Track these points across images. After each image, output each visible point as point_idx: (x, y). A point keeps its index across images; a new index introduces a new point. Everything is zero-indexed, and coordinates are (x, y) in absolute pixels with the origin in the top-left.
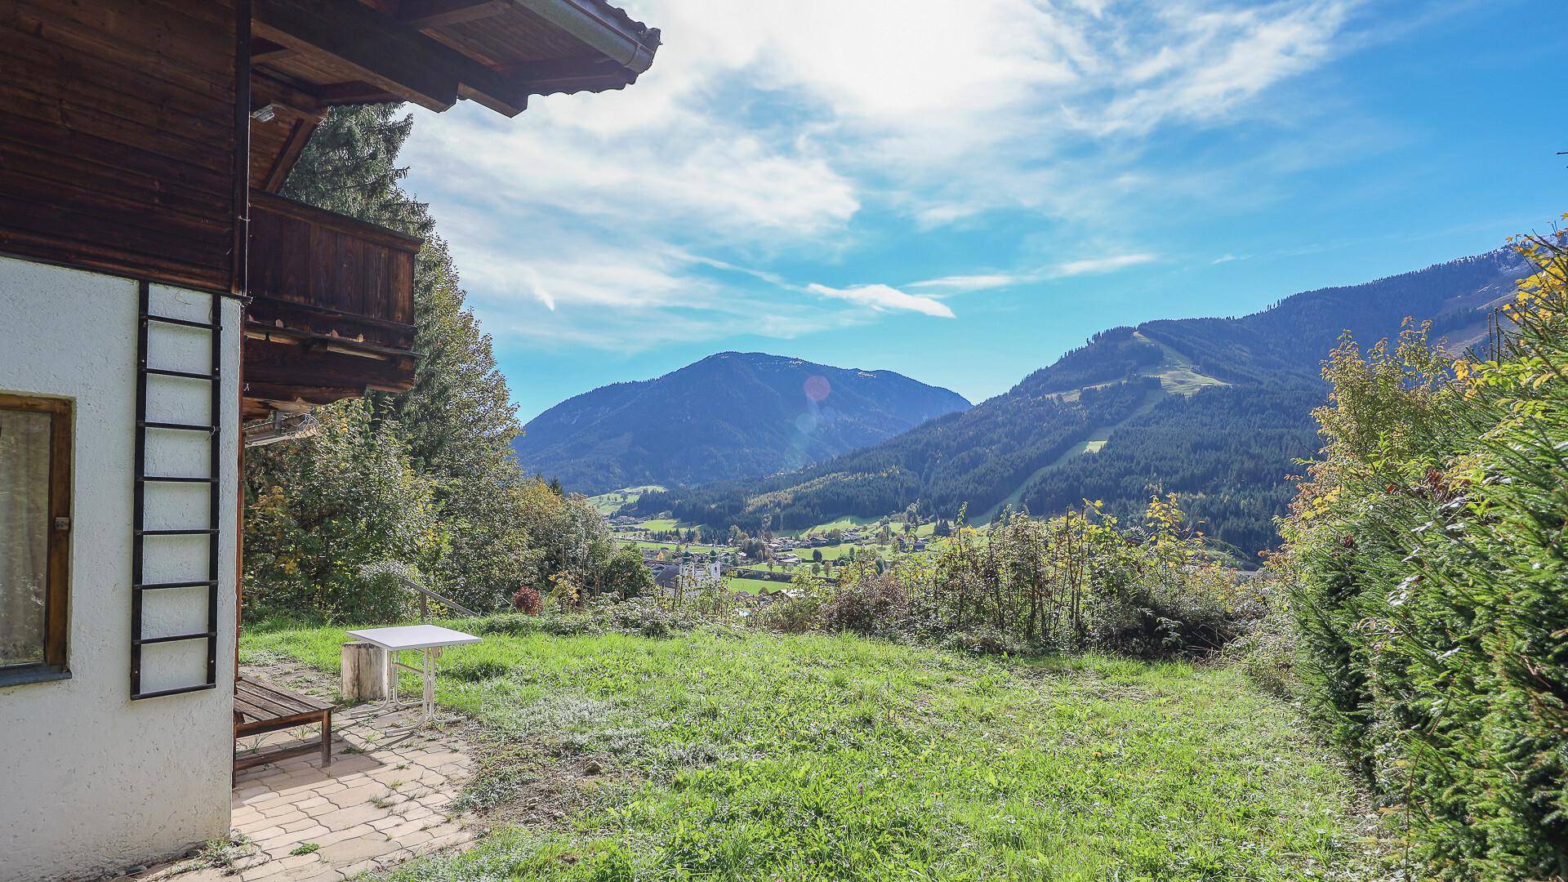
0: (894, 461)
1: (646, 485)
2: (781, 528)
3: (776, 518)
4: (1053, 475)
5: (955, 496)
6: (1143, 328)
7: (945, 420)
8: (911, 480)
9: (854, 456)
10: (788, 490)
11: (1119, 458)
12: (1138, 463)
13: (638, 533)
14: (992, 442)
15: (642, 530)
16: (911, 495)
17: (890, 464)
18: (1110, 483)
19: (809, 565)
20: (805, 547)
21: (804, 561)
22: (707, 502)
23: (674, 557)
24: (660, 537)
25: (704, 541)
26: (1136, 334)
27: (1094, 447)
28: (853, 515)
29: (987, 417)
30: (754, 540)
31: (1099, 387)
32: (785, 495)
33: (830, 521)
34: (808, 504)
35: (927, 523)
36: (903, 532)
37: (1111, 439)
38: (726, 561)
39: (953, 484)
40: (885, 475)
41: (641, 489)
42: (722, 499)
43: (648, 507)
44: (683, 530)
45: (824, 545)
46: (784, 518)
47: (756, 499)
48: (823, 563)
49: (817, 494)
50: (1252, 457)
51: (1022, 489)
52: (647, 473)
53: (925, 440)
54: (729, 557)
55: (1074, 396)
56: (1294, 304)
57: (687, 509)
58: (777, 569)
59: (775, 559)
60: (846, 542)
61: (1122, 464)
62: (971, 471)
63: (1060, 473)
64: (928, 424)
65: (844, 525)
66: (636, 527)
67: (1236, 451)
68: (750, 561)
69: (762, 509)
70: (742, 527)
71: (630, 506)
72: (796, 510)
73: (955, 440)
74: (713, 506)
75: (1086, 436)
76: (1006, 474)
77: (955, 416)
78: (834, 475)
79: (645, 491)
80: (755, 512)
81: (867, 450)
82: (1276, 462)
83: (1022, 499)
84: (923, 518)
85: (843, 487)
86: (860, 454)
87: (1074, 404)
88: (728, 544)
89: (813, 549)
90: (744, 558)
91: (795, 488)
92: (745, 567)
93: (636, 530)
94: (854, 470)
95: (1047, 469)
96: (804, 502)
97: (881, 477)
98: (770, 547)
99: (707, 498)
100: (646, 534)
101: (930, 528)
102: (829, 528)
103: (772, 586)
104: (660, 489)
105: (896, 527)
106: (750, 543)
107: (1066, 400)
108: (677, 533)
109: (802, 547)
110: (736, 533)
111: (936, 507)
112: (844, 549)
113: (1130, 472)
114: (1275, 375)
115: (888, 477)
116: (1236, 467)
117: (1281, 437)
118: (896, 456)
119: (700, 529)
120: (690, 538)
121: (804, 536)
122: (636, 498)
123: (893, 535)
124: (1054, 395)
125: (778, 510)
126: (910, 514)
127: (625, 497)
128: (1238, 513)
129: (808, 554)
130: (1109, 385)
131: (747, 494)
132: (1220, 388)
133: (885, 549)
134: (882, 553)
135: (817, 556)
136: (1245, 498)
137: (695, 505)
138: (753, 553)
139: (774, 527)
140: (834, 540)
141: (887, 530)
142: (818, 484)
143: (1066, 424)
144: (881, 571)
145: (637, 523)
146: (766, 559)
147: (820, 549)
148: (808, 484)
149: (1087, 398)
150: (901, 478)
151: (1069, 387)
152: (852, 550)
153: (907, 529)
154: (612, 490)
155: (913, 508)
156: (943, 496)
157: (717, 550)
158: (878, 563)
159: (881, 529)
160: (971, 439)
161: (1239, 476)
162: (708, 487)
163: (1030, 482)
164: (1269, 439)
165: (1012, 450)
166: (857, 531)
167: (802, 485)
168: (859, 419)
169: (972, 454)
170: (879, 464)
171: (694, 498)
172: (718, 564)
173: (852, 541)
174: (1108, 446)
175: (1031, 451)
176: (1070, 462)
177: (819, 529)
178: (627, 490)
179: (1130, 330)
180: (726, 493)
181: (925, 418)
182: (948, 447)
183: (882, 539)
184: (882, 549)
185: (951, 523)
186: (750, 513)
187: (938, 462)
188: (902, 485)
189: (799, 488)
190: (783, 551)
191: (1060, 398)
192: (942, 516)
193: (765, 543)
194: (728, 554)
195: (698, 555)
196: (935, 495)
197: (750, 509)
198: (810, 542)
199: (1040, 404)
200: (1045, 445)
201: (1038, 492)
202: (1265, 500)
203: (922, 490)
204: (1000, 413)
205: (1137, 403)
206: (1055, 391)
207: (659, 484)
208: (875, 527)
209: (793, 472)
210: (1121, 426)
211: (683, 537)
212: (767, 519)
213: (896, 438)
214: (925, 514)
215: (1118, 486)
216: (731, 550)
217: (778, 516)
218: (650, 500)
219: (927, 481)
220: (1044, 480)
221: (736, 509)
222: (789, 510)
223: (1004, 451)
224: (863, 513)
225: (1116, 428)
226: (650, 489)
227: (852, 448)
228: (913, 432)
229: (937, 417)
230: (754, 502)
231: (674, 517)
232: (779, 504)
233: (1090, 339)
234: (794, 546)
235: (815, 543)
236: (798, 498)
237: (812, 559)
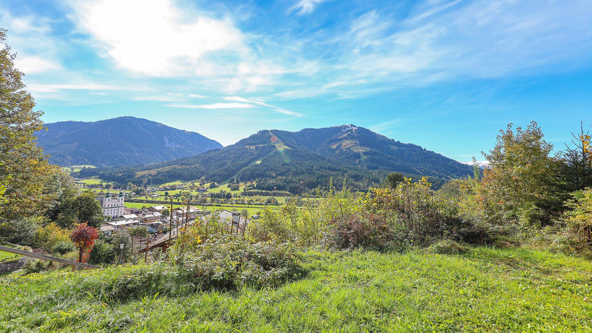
0: (197, 162)
1: (85, 165)
2: (151, 183)
3: (149, 180)
4: (247, 170)
5: (217, 174)
6: (272, 131)
7: (215, 150)
8: (203, 169)
9: (182, 159)
10: (155, 170)
11: (265, 166)
12: (270, 168)
13: (79, 185)
14: (229, 159)
15: (82, 183)
16: (202, 173)
17: (196, 163)
18: (262, 173)
19: (163, 197)
20: (161, 191)
21: (161, 196)
22: (117, 173)
23: (100, 195)
24: (92, 186)
25: (115, 188)
26: (270, 132)
27: (258, 162)
28: (181, 179)
29: (228, 151)
30: (139, 188)
31: (260, 146)
32: (154, 172)
33: (172, 181)
34: (163, 175)
35: (208, 183)
36: (199, 186)
37: (263, 160)
38: (126, 196)
39: (217, 171)
40: (193, 167)
41: (82, 166)
42: (124, 172)
43: (85, 174)
44: (104, 184)
45: (169, 190)
46: (152, 180)
47: (140, 173)
48: (169, 196)
49: (167, 172)
50: (296, 168)
51: (238, 173)
52: (86, 160)
53: (208, 156)
54: (127, 195)
55: (253, 147)
56: (305, 130)
57: (107, 175)
58: (150, 199)
59: (148, 195)
60: (178, 189)
61: (266, 168)
62: (223, 167)
63: (249, 169)
64: (209, 151)
65: (178, 183)
66: (78, 182)
67: (292, 166)
68: (137, 196)
69: (143, 176)
70: (133, 183)
71: (76, 173)
72: (158, 177)
73: (218, 157)
74: (120, 175)
75: (256, 159)
76: (234, 169)
77: (218, 150)
78: (174, 165)
79: (84, 167)
80: (139, 178)
81: (187, 158)
82: (301, 169)
83: (238, 177)
84: (206, 181)
85: (177, 170)
86: (184, 159)
87: (253, 150)
88: (127, 189)
89: (165, 192)
90: (134, 195)
91: (158, 169)
92: (135, 198)
93: (79, 183)
94: (182, 164)
95: (245, 168)
96: (161, 174)
97: (192, 167)
98: (146, 191)
99: (117, 171)
100: (84, 185)
101: (209, 185)
102: (171, 184)
103: (148, 205)
104: (93, 167)
105: (197, 184)
106: (138, 189)
107: (251, 148)
108: (101, 185)
109: (160, 191)
110: (131, 185)
111: (211, 178)
112: (177, 192)
113: (267, 170)
114: (301, 148)
115: (195, 168)
116: (292, 170)
117: (302, 163)
118: (198, 161)
119: (113, 183)
120: (107, 187)
121: (161, 186)
122: (80, 170)
123: (196, 186)
124: (248, 147)
125: (150, 177)
126: (202, 180)
127: (73, 169)
128: (292, 182)
129: (163, 193)
130: (263, 145)
131: (136, 171)
132: (289, 149)
133: (193, 191)
134: (192, 193)
135: (167, 194)
136: (294, 178)
137: (111, 174)
138: (138, 193)
139: (149, 183)
140: (173, 188)
141: (194, 185)
142: (167, 168)
143: (251, 155)
144: (192, 199)
145: (79, 180)
146: (144, 195)
147: (168, 191)
148: (163, 168)
149: (257, 148)
150: (199, 168)
151: (253, 145)
152: (181, 192)
153: (201, 185)
154: (65, 166)
155: (203, 178)
156: (213, 175)
157: (122, 191)
158: (191, 196)
159: (191, 185)
160: (223, 157)
161: (293, 173)
162: (118, 167)
163: (241, 171)
164: (299, 163)
165: (235, 161)
166: (182, 185)
167: (161, 168)
168: (184, 147)
169: (223, 162)
170: (191, 163)
171: (110, 171)
172: (123, 197)
173: (180, 189)
174: (262, 162)
175: (241, 162)
176: (252, 166)
177: (167, 184)
178: (74, 166)
179: (268, 131)
180: (126, 170)
181: (208, 149)
182: (215, 159)
183: (192, 188)
184: (192, 191)
185: (216, 183)
186: (137, 178)
187: (212, 163)
188: (199, 170)
189: (160, 169)
190: (152, 192)
191: (249, 148)
192: (213, 181)
193: (144, 189)
194: (127, 193)
195: (112, 194)
196: (211, 174)
197: (138, 176)
198: (164, 189)
199: (244, 149)
200: (245, 161)
201: (243, 174)
202: (298, 179)
203: (206, 172)
204: (232, 150)
205: (268, 152)
206: (248, 145)
207: (92, 165)
208: (189, 184)
209: (157, 163)
210: (265, 157)
211: (104, 186)
212: (145, 180)
213: (198, 155)
214: (207, 180)
215: (264, 174)
216: (128, 192)
217: (150, 179)
218: (87, 171)
219: (208, 169)
220: (245, 171)
221: (131, 176)
222: (155, 177)
223: (233, 162)
224: (185, 179)
225: (264, 157)
226: (87, 166)
227: (181, 157)
228: (204, 153)
229: (212, 149)
230: (139, 174)
231: (100, 178)
232: (151, 175)
233: (258, 132)
234: (157, 190)
235: (166, 189)
236: (159, 173)
237: (165, 195)
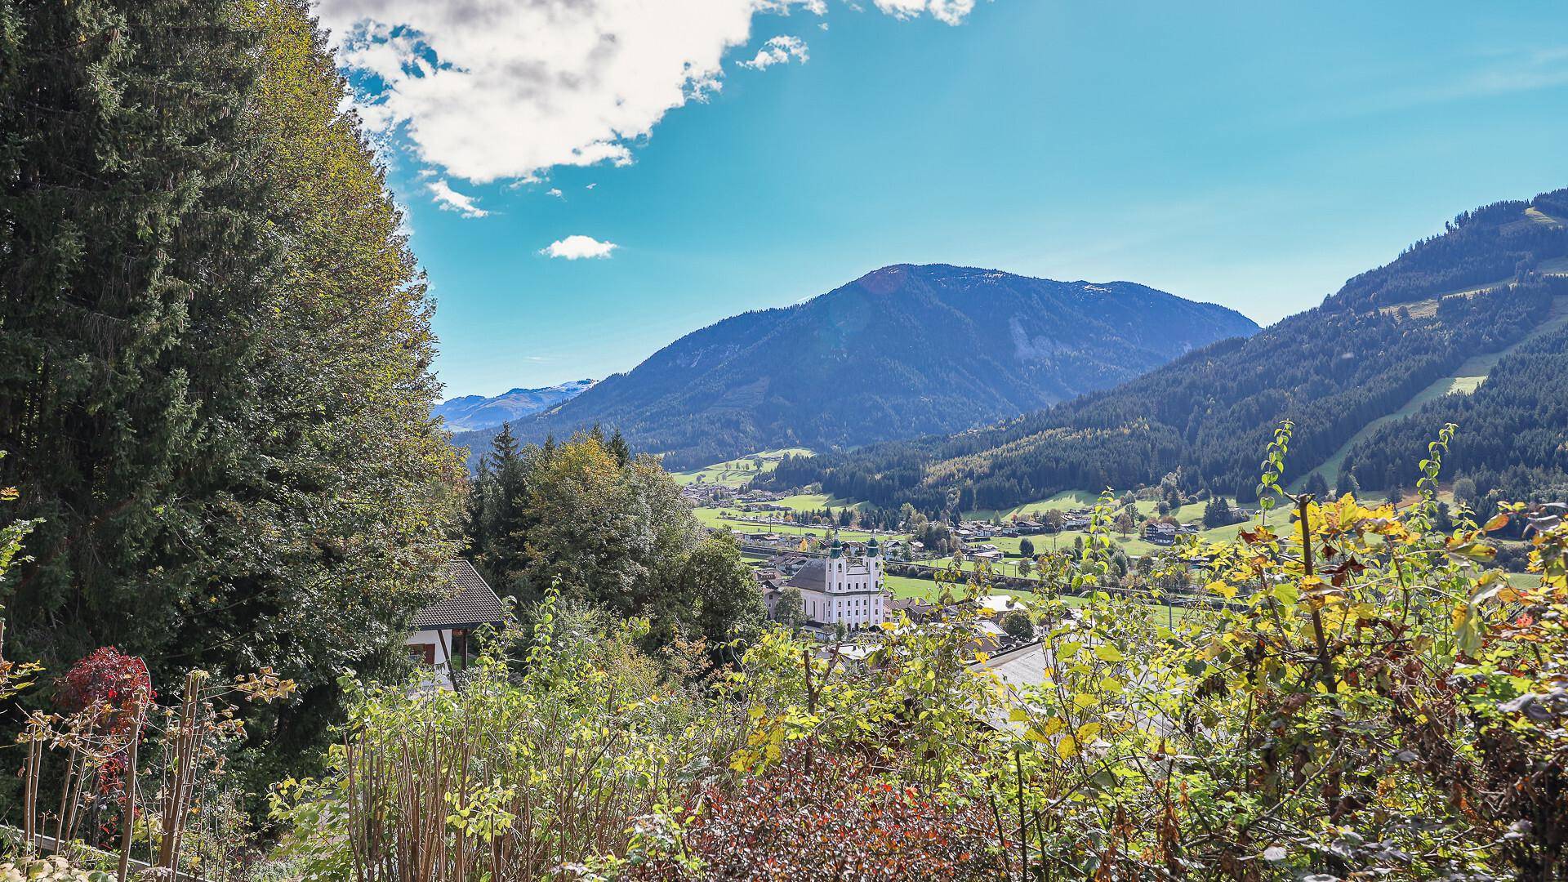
0: (1141, 410)
1: (787, 447)
2: (974, 506)
3: (967, 493)
4: (1397, 430)
5: (1236, 461)
6: (1541, 202)
7: (1217, 350)
8: (1168, 438)
9: (1081, 404)
10: (984, 454)
11: (1509, 402)
12: (1544, 410)
13: (775, 513)
14: (1293, 382)
15: (781, 509)
16: (1168, 459)
17: (1135, 415)
18: (1496, 441)
19: (1015, 561)
20: (1009, 535)
21: (1007, 555)
22: (869, 471)
23: (823, 547)
24: (804, 520)
25: (865, 525)
26: (1529, 211)
27: (1466, 385)
28: (1080, 489)
29: (1285, 345)
30: (935, 525)
31: (1470, 294)
32: (979, 462)
33: (1044, 498)
34: (1014, 474)
35: (1193, 501)
36: (1157, 515)
37: (1494, 372)
38: (895, 553)
39: (1232, 444)
40: (1127, 431)
41: (781, 453)
42: (889, 466)
43: (790, 478)
44: (836, 510)
45: (1036, 532)
46: (978, 493)
47: (938, 467)
48: (1035, 559)
49: (1025, 459)
51: (1346, 451)
52: (789, 432)
53: (1188, 381)
54: (898, 548)
55: (1428, 309)
57: (842, 480)
58: (968, 566)
59: (964, 551)
60: (1070, 528)
61: (1516, 412)
62: (1262, 424)
63: (1410, 425)
64: (1193, 356)
65: (1067, 503)
66: (773, 504)
68: (928, 554)
69: (946, 481)
70: (919, 506)
71: (766, 476)
72: (995, 482)
73: (1234, 379)
74: (878, 477)
75: (1452, 369)
76: (1319, 429)
77: (1236, 344)
78: (1051, 432)
79: (786, 456)
80: (935, 486)
81: (1099, 396)
83: (1347, 467)
84: (1187, 494)
85: (1064, 450)
86: (1090, 401)
87: (1429, 321)
88: (898, 529)
89: (1020, 538)
90: (921, 550)
91: (994, 451)
92: (922, 563)
93: (773, 509)
94: (1080, 425)
95: (1387, 420)
96: (1007, 470)
97: (1121, 434)
98: (958, 534)
99: (869, 465)
100: (786, 514)
101: (1199, 510)
102: (1044, 508)
103: (959, 592)
104: (807, 453)
105: (1146, 507)
106: (929, 529)
107: (1414, 315)
108: (828, 514)
109: (1004, 535)
110: (910, 514)
111: (1208, 477)
112: (1066, 539)
113: (1531, 424)
115: (1132, 435)
118: (1144, 404)
119: (860, 508)
120: (845, 521)
121: (1007, 519)
122: (775, 465)
123: (1142, 518)
124: (1394, 309)
125: (969, 482)
126: (1168, 489)
127: (759, 464)
129: (1014, 544)
130: (1487, 290)
131: (925, 459)
133: (1128, 540)
134: (1126, 546)
135: (1027, 548)
137: (853, 475)
138: (933, 543)
139: (965, 506)
140: (1050, 525)
141: (1132, 512)
142: (1027, 445)
143: (1416, 351)
144: (1124, 573)
145: (774, 500)
146: (951, 551)
147: (1031, 539)
148: (1012, 445)
149: (1452, 312)
150: (1153, 435)
151: (1420, 296)
152: (1078, 541)
153: (1163, 510)
154: (742, 455)
155: (1171, 479)
156: (1217, 462)
157: (880, 539)
158: (1119, 561)
159: (1122, 511)
160: (1261, 377)
162: (871, 450)
163: (1359, 440)
165: (1327, 391)
166: (1086, 513)
167: (1004, 446)
168: (1087, 353)
169: (1262, 399)
170: (1118, 416)
171: (852, 465)
172: (880, 559)
173: (1078, 527)
174: (1489, 385)
175: (1358, 394)
176: (1425, 410)
177: (1028, 510)
178: (762, 455)
179: (1520, 207)
180: (896, 458)
181: (1188, 348)
182: (1224, 389)
183: (1124, 525)
184: (1124, 539)
185: (1232, 503)
186: (930, 486)
187: (1209, 411)
188: (1153, 447)
189: (1000, 451)
190: (976, 540)
191: (1404, 313)
192: (1216, 492)
193: (951, 529)
194: (897, 544)
195: (855, 545)
196: (1206, 460)
197: (930, 480)
198: (1017, 528)
199: (1370, 322)
200: (1382, 384)
201: (1373, 455)
203: (1185, 453)
204: (1305, 337)
205: (1534, 320)
206: (1394, 302)
207: (805, 446)
208: (1110, 506)
209: (991, 428)
210: (1510, 352)
211: (836, 519)
212: (954, 496)
213: (1143, 378)
214: (1191, 488)
215: (1510, 446)
216: (902, 538)
217: (970, 491)
218: (793, 468)
219: (1192, 438)
220: (1382, 438)
221: (910, 482)
222: (986, 482)
223: (1314, 395)
224: (1091, 486)
225: (1503, 355)
226: (793, 452)
227: (1077, 394)
228: (1168, 368)
229: (1205, 345)
230: (935, 471)
231: (824, 492)
232: (970, 474)
233: (1452, 223)
234: (992, 534)
235: (1023, 529)
236: (997, 466)
237: (1019, 552)
